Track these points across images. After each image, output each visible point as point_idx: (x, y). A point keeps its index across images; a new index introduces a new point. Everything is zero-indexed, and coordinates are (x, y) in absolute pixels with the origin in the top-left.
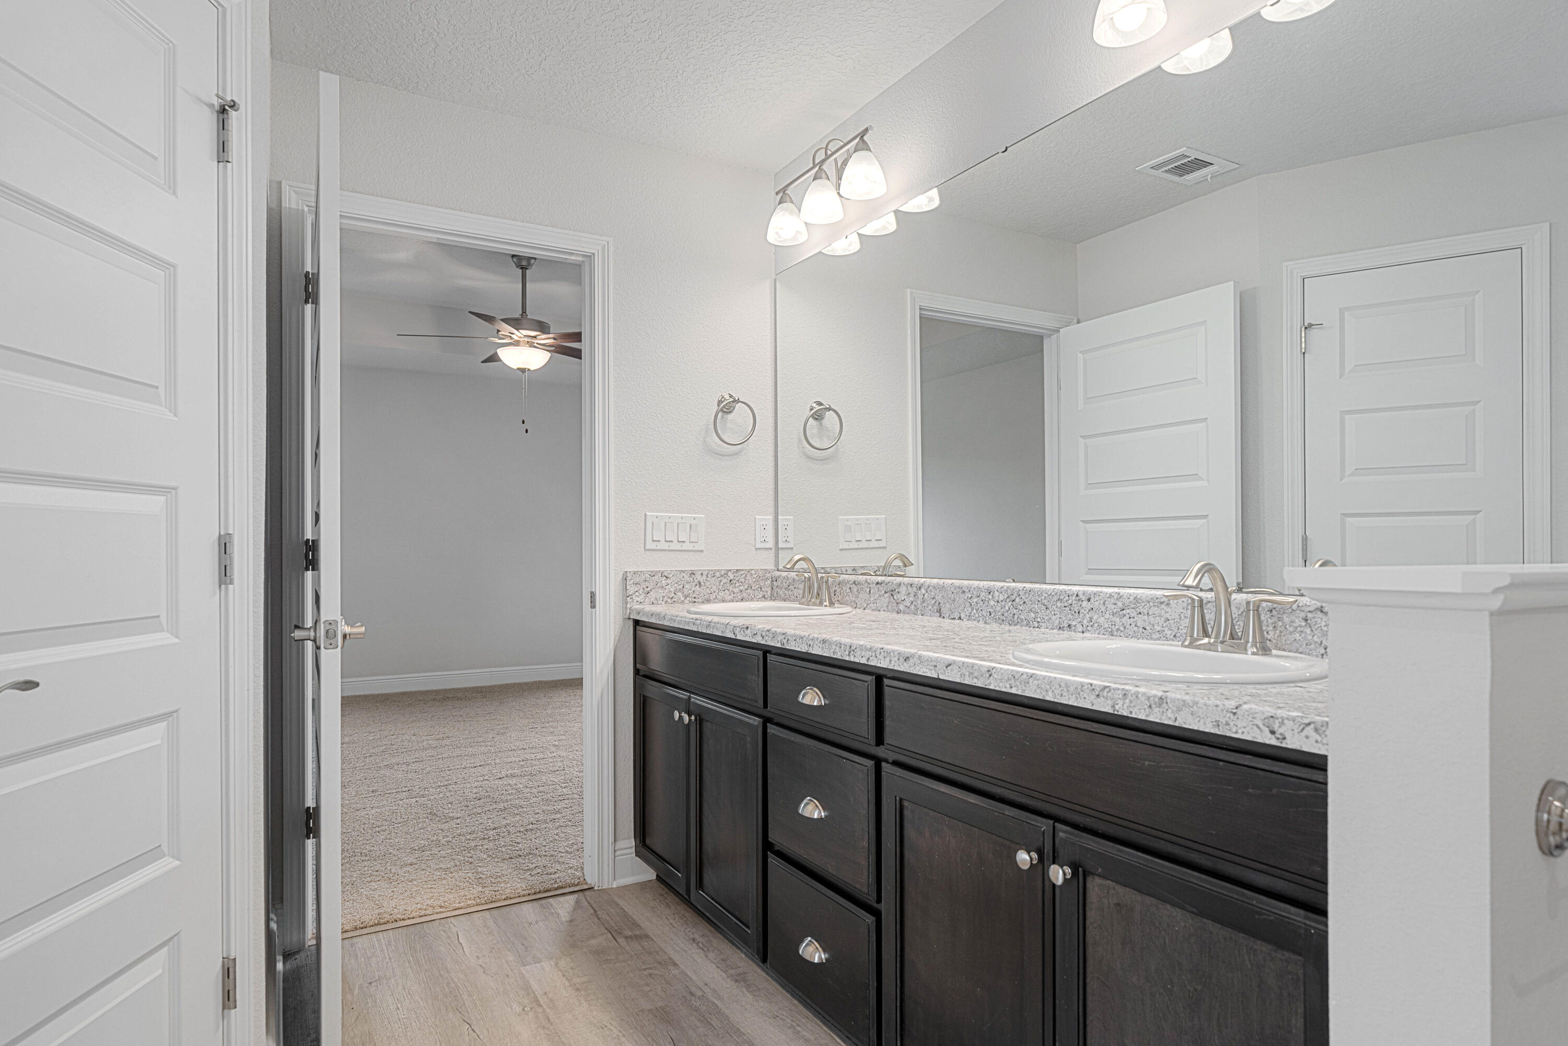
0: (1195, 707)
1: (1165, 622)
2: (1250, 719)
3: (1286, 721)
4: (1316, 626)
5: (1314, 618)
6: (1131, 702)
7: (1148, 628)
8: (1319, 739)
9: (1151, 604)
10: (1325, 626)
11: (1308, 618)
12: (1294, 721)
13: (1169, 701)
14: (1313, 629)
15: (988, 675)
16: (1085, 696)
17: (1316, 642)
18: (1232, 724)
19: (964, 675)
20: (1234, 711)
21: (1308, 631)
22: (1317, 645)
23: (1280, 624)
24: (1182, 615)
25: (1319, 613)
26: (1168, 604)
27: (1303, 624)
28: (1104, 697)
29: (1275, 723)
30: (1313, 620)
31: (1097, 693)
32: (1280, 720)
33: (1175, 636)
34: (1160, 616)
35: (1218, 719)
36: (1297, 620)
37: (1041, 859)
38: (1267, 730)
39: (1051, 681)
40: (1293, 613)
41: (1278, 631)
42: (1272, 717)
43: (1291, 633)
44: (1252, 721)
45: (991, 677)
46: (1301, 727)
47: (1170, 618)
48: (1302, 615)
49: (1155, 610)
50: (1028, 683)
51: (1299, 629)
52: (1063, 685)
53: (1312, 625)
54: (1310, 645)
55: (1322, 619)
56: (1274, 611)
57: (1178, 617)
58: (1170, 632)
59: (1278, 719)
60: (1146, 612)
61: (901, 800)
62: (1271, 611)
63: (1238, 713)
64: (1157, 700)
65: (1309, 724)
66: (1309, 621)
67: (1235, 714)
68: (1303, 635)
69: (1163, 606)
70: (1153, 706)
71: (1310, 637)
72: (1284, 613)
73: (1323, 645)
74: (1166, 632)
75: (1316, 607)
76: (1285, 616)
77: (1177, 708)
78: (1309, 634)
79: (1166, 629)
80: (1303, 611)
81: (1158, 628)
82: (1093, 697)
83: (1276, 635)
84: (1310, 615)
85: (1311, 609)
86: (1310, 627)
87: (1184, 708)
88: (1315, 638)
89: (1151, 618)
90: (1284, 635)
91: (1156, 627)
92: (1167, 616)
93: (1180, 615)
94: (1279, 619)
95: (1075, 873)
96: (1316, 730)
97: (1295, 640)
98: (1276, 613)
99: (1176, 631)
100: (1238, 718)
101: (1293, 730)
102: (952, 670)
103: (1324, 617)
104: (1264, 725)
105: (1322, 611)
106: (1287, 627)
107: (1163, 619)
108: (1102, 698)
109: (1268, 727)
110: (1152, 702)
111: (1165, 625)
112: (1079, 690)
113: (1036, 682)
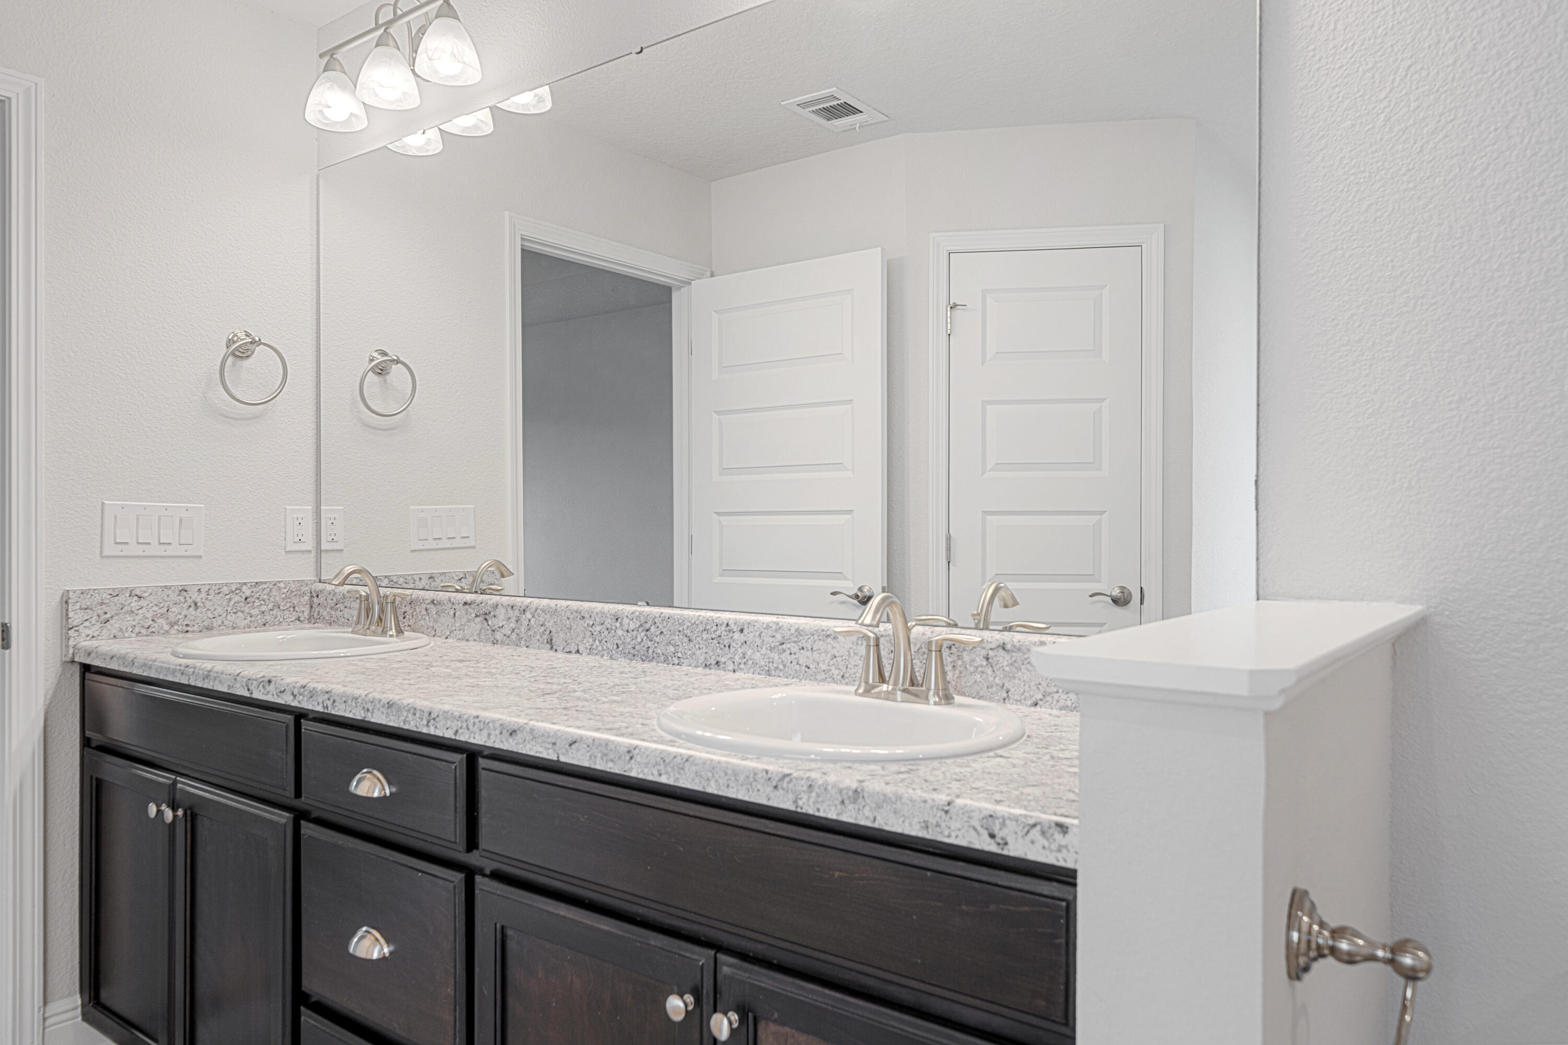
0: (898, 803)
1: (832, 659)
2: (965, 819)
3: (1008, 822)
4: (998, 666)
5: (996, 656)
6: (818, 796)
7: (811, 666)
8: (1046, 844)
9: (816, 637)
10: (1007, 666)
11: (989, 656)
12: (1017, 821)
13: (866, 795)
14: (995, 669)
15: (628, 758)
16: (759, 787)
17: (997, 685)
18: (943, 825)
19: (595, 757)
20: (946, 808)
21: (989, 671)
22: (999, 688)
23: (960, 663)
24: (851, 651)
25: (1001, 650)
26: (835, 638)
27: (985, 663)
28: (783, 789)
29: (994, 824)
30: (995, 659)
31: (774, 784)
32: (1001, 820)
33: (843, 676)
34: (826, 652)
35: (927, 819)
36: (978, 659)
37: (698, 1001)
38: (985, 834)
39: (713, 767)
40: (974, 650)
41: (957, 672)
42: (991, 816)
43: (971, 674)
44: (968, 822)
45: (633, 761)
46: (1026, 829)
47: (837, 654)
48: (983, 652)
49: (819, 645)
50: (683, 769)
51: (980, 669)
52: (730, 772)
53: (993, 665)
54: (992, 687)
55: (1004, 658)
56: (953, 647)
57: (847, 653)
58: (837, 672)
59: (998, 818)
60: (810, 647)
61: (503, 928)
62: (950, 648)
63: (951, 811)
64: (851, 793)
65: (1034, 826)
66: (990, 660)
67: (946, 812)
68: (984, 677)
69: (829, 640)
70: (847, 802)
71: (991, 679)
72: (964, 650)
73: (1005, 687)
74: (833, 671)
75: (998, 644)
76: (965, 654)
77: (877, 804)
78: (991, 676)
79: (833, 668)
80: (984, 648)
81: (824, 667)
82: (769, 789)
83: (956, 676)
84: (991, 653)
85: (993, 646)
86: (992, 666)
87: (885, 805)
88: (997, 680)
89: (816, 655)
90: (964, 676)
91: (821, 665)
92: (835, 652)
93: (849, 651)
94: (959, 657)
95: (743, 1019)
96: (1043, 833)
97: (976, 682)
98: (955, 650)
99: (844, 670)
100: (951, 818)
101: (1016, 833)
102: (578, 750)
103: (1006, 655)
104: (982, 826)
105: (1004, 649)
106: (968, 666)
107: (829, 655)
108: (781, 792)
109: (987, 829)
110: (845, 797)
111: (832, 663)
112: (751, 780)
113: (694, 768)
